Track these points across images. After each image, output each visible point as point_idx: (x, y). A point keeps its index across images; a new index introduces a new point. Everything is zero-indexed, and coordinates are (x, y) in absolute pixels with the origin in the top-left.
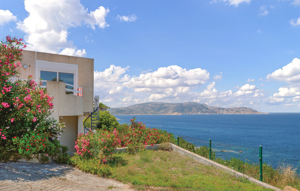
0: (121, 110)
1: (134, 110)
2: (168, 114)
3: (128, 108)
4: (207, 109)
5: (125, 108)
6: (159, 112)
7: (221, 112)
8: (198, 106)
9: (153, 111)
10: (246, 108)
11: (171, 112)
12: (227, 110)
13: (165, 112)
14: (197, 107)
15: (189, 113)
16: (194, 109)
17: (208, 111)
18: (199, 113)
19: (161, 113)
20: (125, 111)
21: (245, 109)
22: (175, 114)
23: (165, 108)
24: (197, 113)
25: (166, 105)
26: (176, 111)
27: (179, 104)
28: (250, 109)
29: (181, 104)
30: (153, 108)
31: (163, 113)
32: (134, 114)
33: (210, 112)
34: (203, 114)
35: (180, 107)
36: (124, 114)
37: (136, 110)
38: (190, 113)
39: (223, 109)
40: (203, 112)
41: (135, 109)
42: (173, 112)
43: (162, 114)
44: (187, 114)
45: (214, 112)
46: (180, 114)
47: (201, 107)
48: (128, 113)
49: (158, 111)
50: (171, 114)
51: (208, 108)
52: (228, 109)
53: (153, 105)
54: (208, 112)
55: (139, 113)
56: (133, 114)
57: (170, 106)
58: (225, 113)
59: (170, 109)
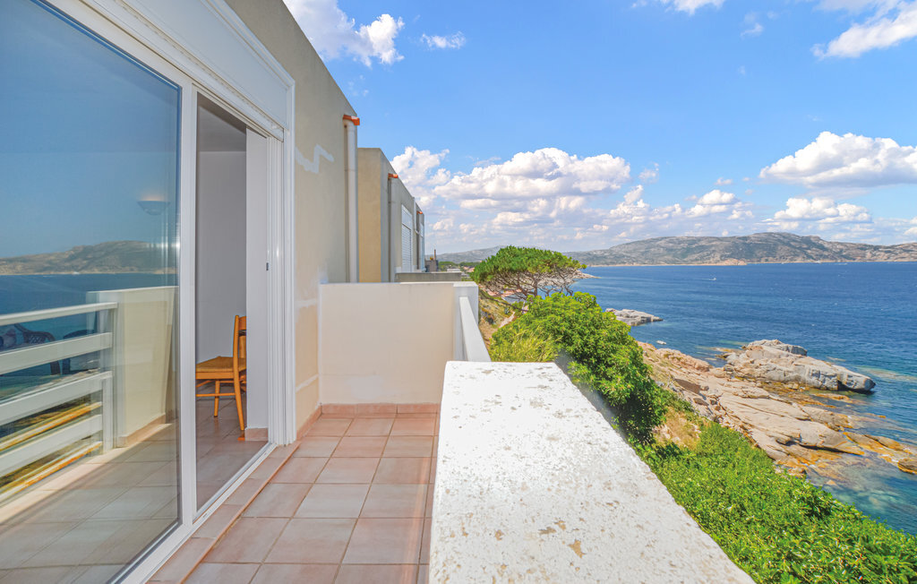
0: (595, 256)
1: (624, 256)
2: (710, 263)
3: (610, 251)
4: (822, 248)
5: (605, 251)
6: (685, 259)
7: (868, 255)
8: (794, 241)
9: (670, 258)
11: (718, 257)
12: (890, 250)
13: (702, 258)
14: (790, 245)
15: (767, 260)
16: (783, 250)
17: (826, 253)
18: (799, 260)
19: (692, 261)
20: (605, 257)
22: (730, 262)
23: (702, 248)
24: (791, 260)
25: (703, 243)
26: (730, 257)
27: (740, 238)
29: (745, 238)
30: (669, 250)
31: (697, 260)
32: (627, 265)
33: (833, 258)
34: (809, 261)
35: (744, 247)
36: (603, 264)
37: (629, 255)
38: (772, 261)
39: (876, 248)
40: (809, 257)
41: (627, 252)
42: (724, 258)
43: (695, 264)
44: (763, 262)
45: (846, 257)
46: (741, 263)
47: (808, 244)
48: (612, 263)
49: (684, 255)
50: (718, 264)
51: (826, 246)
52: (892, 247)
54: (826, 257)
55: (637, 262)
56: (622, 265)
57: (714, 243)
58: (882, 258)
59: (714, 251)
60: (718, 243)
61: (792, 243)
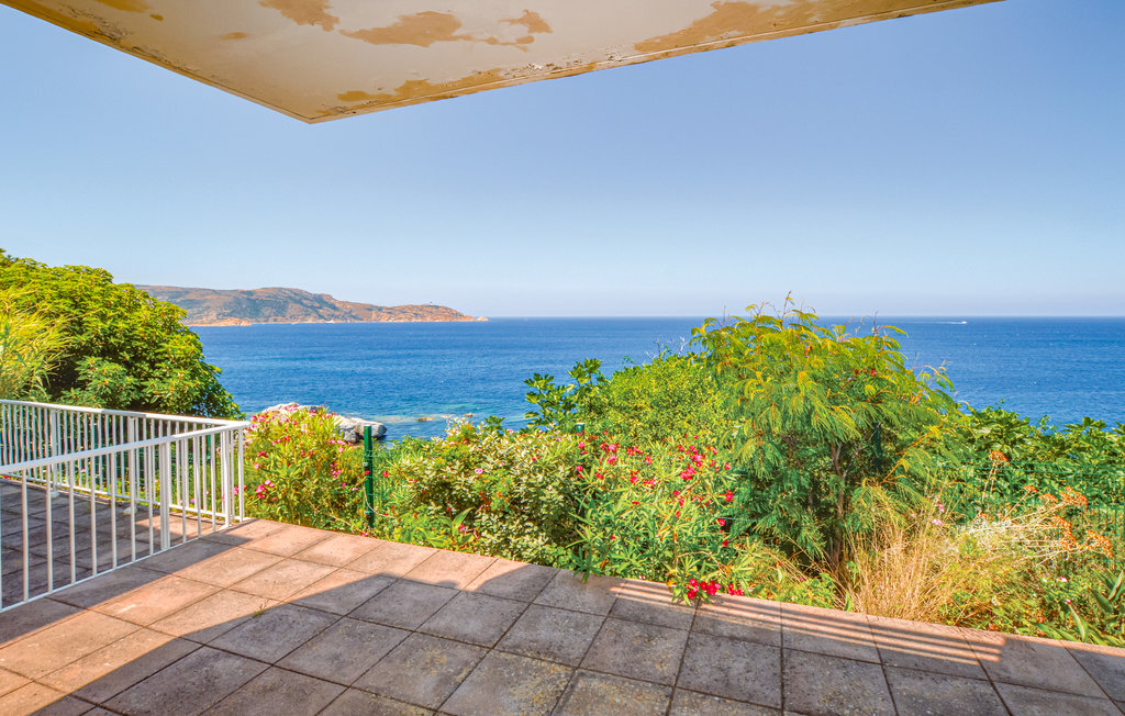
2: (202, 323)
4: (335, 308)
7: (374, 316)
8: (306, 299)
10: (437, 307)
11: (213, 315)
12: (391, 311)
14: (302, 303)
15: (275, 320)
16: (293, 308)
17: (337, 313)
18: (310, 321)
21: (434, 310)
22: (230, 323)
24: (302, 320)
25: (191, 296)
26: (230, 315)
27: (243, 292)
28: (446, 308)
29: (250, 293)
33: (344, 318)
34: (321, 321)
35: (248, 303)
38: (281, 321)
39: (380, 309)
40: (321, 317)
42: (222, 316)
44: (271, 322)
45: (354, 317)
46: (244, 324)
47: (320, 303)
50: (213, 325)
51: (337, 305)
52: (393, 308)
54: (336, 317)
57: (209, 297)
58: (384, 319)
59: (209, 307)
60: (215, 297)
61: (305, 302)
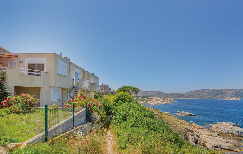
0: (181, 95)
1: (191, 95)
2: (225, 99)
3: (187, 93)
5: (184, 93)
6: (215, 97)
9: (209, 96)
11: (229, 97)
13: (222, 97)
19: (218, 98)
20: (184, 96)
22: (233, 99)
23: (223, 93)
25: (223, 91)
26: (234, 97)
27: (238, 90)
29: (241, 90)
30: (209, 94)
31: (220, 97)
32: (192, 98)
35: (240, 93)
36: (183, 98)
41: (193, 94)
42: (231, 97)
46: (238, 99)
48: (187, 98)
49: (215, 96)
50: (228, 99)
53: (210, 91)
55: (196, 97)
56: (191, 98)
57: (228, 92)
59: (227, 94)
60: (230, 91)
